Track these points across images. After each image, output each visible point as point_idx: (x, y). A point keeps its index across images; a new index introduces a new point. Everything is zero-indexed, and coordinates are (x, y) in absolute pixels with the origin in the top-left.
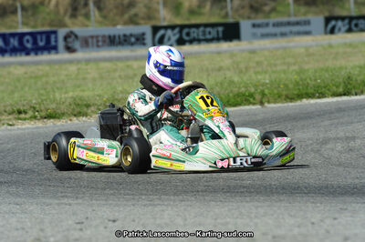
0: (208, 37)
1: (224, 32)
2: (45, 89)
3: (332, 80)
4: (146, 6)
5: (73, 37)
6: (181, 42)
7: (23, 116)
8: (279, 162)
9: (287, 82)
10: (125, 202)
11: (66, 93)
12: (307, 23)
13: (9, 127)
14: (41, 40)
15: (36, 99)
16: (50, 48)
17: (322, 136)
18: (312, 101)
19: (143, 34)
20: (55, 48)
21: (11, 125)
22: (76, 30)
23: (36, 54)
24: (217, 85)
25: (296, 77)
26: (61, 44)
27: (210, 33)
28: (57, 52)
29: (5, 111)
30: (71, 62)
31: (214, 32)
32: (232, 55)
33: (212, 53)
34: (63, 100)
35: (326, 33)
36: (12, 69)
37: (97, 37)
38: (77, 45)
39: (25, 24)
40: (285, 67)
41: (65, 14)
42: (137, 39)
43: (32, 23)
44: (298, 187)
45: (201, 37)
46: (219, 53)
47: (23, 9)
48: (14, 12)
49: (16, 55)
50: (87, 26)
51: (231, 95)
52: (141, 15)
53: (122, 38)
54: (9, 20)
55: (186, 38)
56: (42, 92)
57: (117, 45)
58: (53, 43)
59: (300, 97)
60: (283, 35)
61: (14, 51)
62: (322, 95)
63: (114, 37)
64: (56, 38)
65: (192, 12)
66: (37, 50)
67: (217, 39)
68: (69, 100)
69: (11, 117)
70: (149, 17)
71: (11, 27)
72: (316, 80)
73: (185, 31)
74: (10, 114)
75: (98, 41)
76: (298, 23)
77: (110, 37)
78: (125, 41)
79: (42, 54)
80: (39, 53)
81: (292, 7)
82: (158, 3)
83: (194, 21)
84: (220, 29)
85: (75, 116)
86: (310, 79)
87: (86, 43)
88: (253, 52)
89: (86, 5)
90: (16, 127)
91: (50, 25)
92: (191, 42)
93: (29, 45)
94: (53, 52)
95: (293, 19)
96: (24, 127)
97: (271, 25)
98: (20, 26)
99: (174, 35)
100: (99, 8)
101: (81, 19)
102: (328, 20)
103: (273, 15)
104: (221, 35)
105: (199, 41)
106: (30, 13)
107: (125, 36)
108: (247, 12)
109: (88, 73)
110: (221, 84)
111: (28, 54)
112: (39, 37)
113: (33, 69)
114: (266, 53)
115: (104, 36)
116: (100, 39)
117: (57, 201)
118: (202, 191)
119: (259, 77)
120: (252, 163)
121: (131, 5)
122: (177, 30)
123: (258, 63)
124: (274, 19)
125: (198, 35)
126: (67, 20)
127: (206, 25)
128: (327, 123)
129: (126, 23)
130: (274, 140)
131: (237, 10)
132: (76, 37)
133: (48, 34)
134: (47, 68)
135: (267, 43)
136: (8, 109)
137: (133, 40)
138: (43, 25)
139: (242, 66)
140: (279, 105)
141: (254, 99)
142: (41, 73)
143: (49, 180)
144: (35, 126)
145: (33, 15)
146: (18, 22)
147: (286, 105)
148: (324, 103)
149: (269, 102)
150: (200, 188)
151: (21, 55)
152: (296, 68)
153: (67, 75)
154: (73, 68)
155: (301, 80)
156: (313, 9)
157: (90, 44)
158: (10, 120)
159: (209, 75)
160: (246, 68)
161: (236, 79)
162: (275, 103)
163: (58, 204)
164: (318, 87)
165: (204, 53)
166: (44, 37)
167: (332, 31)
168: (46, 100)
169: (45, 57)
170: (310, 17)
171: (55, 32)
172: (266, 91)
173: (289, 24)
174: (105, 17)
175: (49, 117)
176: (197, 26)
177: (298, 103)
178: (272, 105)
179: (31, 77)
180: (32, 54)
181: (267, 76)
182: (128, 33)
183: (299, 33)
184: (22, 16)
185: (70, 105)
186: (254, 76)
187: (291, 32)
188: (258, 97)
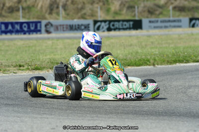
0: (124, 27)
1: (133, 25)
2: (34, 54)
3: (193, 53)
4: (90, 9)
5: (50, 25)
6: (109, 29)
7: (22, 68)
8: (151, 96)
9: (168, 54)
10: (78, 118)
11: (46, 56)
12: (180, 21)
13: (14, 74)
14: (32, 26)
15: (29, 59)
16: (37, 31)
17: (187, 84)
18: (182, 65)
19: (89, 25)
20: (40, 31)
21: (15, 73)
22: (52, 21)
23: (29, 34)
24: (129, 54)
25: (173, 51)
26: (43, 29)
27: (125, 25)
28: (41, 33)
29: (12, 65)
30: (49, 39)
31: (127, 25)
32: (137, 37)
33: (127, 36)
34: (44, 60)
35: (190, 27)
36: (16, 42)
37: (63, 25)
38: (52, 29)
39: (23, 17)
40: (167, 45)
41: (46, 12)
42: (85, 27)
43: (27, 17)
44: (174, 113)
45: (121, 27)
46: (130, 36)
47: (23, 9)
48: (18, 10)
49: (18, 34)
50: (57, 19)
51: (137, 60)
52: (88, 14)
53: (77, 26)
54: (14, 14)
55: (112, 27)
56: (32, 55)
57: (74, 30)
58: (39, 28)
59: (175, 62)
60: (166, 27)
61: (17, 32)
62: (188, 62)
63: (73, 26)
64: (41, 25)
65: (116, 13)
66: (30, 31)
67: (130, 28)
68: (47, 60)
69: (15, 68)
70: (92, 15)
71: (16, 19)
72: (184, 53)
73: (112, 23)
74: (15, 67)
75: (63, 28)
76: (174, 21)
77: (70, 26)
78: (78, 28)
79: (33, 34)
80: (31, 33)
81: (171, 12)
82: (97, 8)
83: (117, 18)
84: (131, 23)
85: (51, 69)
86: (181, 52)
87: (57, 28)
88: (149, 36)
89: (58, 7)
90: (18, 74)
91: (38, 18)
92: (115, 29)
93: (26, 29)
94: (39, 33)
95: (171, 18)
96: (22, 74)
97: (159, 22)
98: (21, 18)
99: (106, 25)
100: (65, 10)
101: (54, 15)
102: (191, 20)
103: (161, 16)
104: (131, 26)
105: (120, 29)
106: (26, 11)
107: (78, 25)
108: (146, 14)
109: (58, 45)
110: (132, 53)
111: (25, 34)
112: (31, 25)
113: (28, 42)
114: (157, 37)
115: (67, 25)
116: (65, 27)
117: (40, 116)
118: (121, 113)
119: (153, 50)
120: (136, 97)
121: (82, 8)
122: (107, 23)
123: (152, 43)
124: (161, 18)
125: (119, 26)
126: (47, 16)
127: (124, 21)
128: (190, 77)
129: (79, 18)
130: (149, 84)
131: (141, 13)
132: (52, 25)
133: (36, 23)
134: (35, 42)
135: (157, 31)
136: (14, 64)
137: (83, 27)
138: (33, 18)
139: (143, 44)
140: (163, 66)
141: (150, 62)
142: (32, 45)
143: (36, 104)
144: (28, 74)
145: (29, 12)
146: (19, 16)
147: (167, 66)
148: (188, 66)
149: (158, 64)
150: (119, 111)
151: (21, 34)
152: (173, 46)
153: (46, 46)
154: (50, 42)
155: (176, 52)
156: (183, 13)
157: (59, 29)
158: (15, 70)
159: (125, 48)
160: (146, 45)
161: (140, 51)
162: (161, 64)
163: (41, 118)
164: (186, 57)
165: (122, 36)
166: (34, 25)
167: (193, 26)
168: (34, 60)
169: (34, 36)
170: (181, 18)
171: (40, 22)
172: (157, 58)
173: (169, 21)
174: (68, 15)
175: (37, 69)
176: (118, 21)
177: (174, 65)
178: (159, 66)
179: (26, 47)
180: (27, 34)
181: (157, 50)
182: (80, 23)
183: (175, 27)
184: (22, 12)
185: (48, 63)
186: (150, 50)
187: (170, 26)
188: (152, 61)
